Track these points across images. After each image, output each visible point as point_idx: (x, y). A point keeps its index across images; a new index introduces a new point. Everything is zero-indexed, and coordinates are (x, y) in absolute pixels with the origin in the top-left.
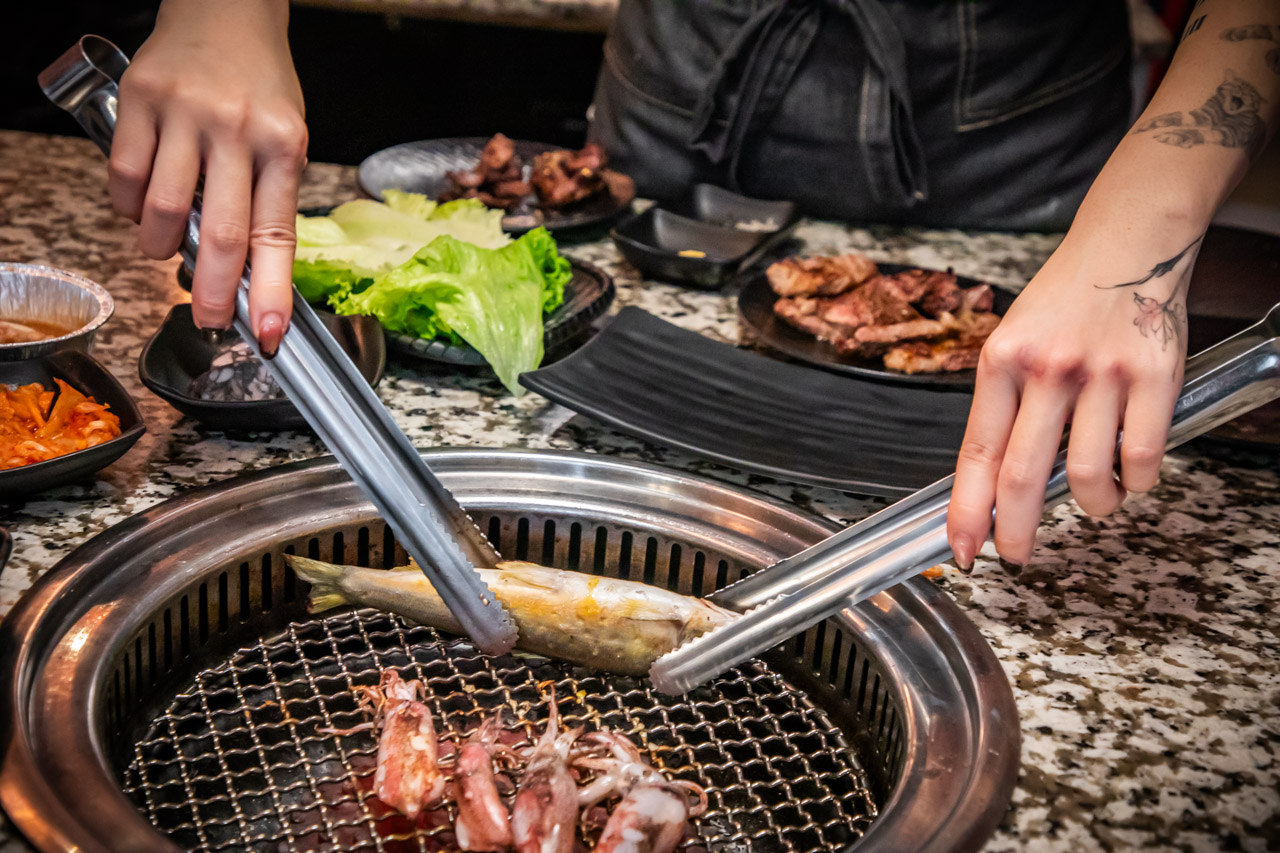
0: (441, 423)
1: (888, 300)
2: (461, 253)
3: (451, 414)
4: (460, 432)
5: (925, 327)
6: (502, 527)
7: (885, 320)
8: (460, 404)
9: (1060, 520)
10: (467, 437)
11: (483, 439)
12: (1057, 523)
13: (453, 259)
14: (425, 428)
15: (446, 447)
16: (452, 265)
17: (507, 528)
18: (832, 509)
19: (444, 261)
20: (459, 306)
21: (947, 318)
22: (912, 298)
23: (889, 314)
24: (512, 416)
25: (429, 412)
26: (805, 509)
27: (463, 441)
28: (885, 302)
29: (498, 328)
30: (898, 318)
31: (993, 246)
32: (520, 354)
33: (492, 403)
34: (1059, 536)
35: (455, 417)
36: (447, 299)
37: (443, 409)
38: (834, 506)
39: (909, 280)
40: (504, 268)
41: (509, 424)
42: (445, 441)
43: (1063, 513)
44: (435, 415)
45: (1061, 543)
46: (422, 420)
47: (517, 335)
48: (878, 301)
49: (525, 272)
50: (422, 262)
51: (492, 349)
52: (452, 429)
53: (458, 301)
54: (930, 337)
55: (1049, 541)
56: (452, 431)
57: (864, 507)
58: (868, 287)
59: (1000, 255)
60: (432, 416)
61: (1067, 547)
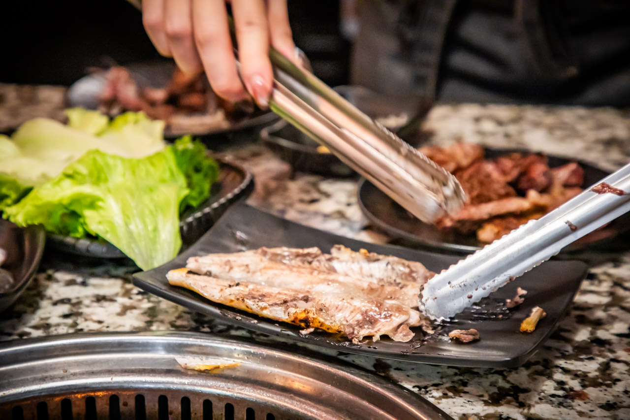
0: (80, 311)
1: (485, 181)
2: (107, 165)
3: (93, 301)
4: (95, 318)
5: (515, 204)
6: (121, 404)
7: (479, 199)
8: (102, 292)
9: (619, 380)
10: (100, 322)
11: (113, 323)
12: (615, 384)
13: (100, 171)
14: (66, 316)
15: (79, 333)
16: (98, 176)
17: (125, 404)
18: (408, 376)
19: (91, 174)
20: (102, 212)
21: (533, 195)
22: (509, 178)
23: (486, 193)
24: (146, 301)
25: (74, 301)
26: (383, 378)
27: (95, 327)
28: (482, 183)
29: (137, 226)
30: (493, 196)
31: (600, 126)
32: (158, 247)
33: (131, 289)
34: (613, 396)
35: (95, 304)
36: (92, 205)
37: (87, 297)
38: (411, 373)
39: (507, 163)
40: (148, 173)
41: (140, 308)
42: (79, 327)
43: (621, 373)
44: (79, 303)
45: (615, 403)
46: (65, 309)
47: (155, 230)
48: (475, 182)
49: (167, 175)
50: (69, 176)
51: (133, 245)
52: (89, 315)
53: (100, 208)
54: (519, 213)
55: (604, 402)
56: (88, 318)
57: (438, 373)
58: (470, 171)
59: (605, 134)
60: (74, 305)
61: (620, 407)
